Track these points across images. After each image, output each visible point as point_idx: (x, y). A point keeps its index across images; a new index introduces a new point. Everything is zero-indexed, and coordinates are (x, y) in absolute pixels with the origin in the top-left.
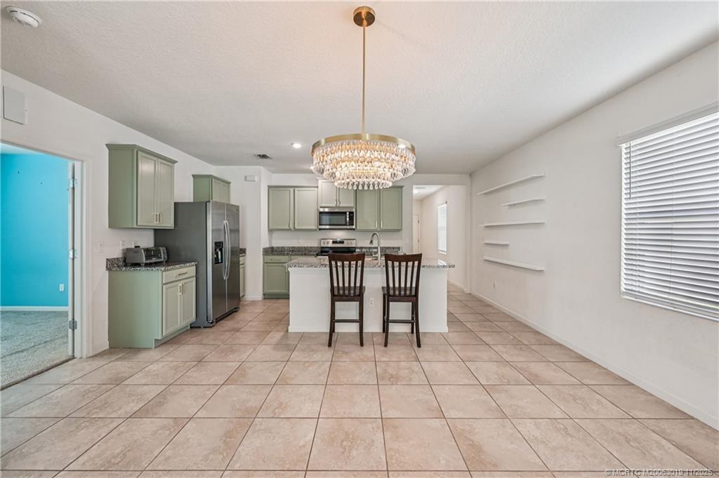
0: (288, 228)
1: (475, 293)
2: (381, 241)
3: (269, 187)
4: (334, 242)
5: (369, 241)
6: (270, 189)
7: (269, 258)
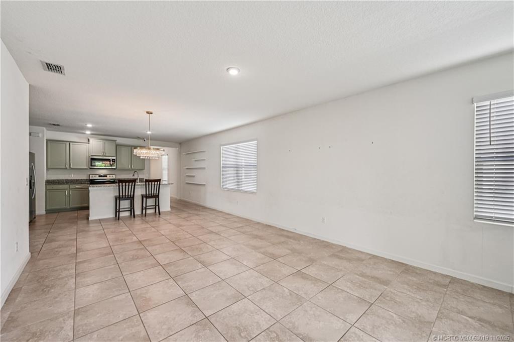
0: (64, 167)
1: (182, 199)
2: (139, 175)
3: (47, 141)
4: (99, 176)
5: (132, 175)
6: (48, 142)
7: (50, 187)
